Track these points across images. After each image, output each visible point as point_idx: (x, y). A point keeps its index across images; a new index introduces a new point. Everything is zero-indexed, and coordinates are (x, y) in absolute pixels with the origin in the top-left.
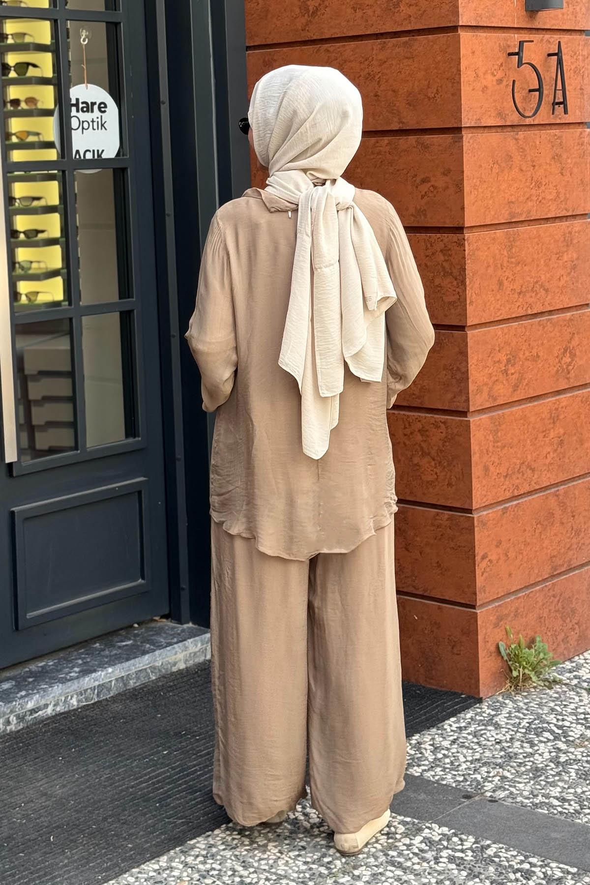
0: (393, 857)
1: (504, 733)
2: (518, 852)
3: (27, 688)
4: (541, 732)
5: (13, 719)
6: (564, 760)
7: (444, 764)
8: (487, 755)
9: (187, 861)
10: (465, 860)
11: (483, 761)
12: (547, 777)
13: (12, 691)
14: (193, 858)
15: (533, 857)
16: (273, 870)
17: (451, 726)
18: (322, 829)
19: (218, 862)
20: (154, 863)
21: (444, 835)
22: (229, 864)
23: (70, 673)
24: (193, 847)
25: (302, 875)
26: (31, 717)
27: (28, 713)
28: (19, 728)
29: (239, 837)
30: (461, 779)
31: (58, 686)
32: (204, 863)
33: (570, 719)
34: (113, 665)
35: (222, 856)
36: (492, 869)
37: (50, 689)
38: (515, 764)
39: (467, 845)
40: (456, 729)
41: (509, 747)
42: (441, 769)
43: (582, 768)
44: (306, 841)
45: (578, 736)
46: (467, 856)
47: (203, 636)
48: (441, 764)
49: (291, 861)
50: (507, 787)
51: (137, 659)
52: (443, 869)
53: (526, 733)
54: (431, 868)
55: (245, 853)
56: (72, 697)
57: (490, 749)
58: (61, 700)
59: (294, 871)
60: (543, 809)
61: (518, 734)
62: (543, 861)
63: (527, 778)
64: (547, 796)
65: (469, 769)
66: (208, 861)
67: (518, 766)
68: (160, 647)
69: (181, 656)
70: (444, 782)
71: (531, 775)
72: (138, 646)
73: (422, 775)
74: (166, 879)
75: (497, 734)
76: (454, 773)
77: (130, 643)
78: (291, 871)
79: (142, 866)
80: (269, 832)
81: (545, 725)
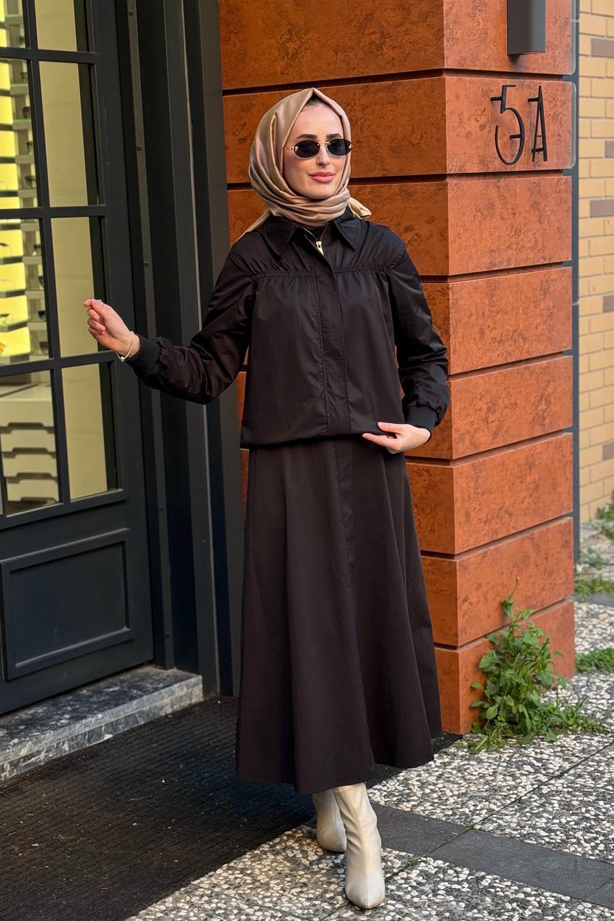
0: (392, 890)
1: (486, 767)
2: (512, 883)
3: (19, 735)
4: (522, 765)
5: (7, 766)
6: (547, 792)
7: (432, 799)
8: (472, 789)
9: (192, 901)
10: (462, 892)
11: (469, 796)
12: (532, 809)
13: (5, 739)
14: (198, 898)
15: (527, 887)
16: (278, 908)
18: (321, 866)
19: (223, 901)
20: (161, 904)
21: (440, 868)
22: (234, 903)
23: (61, 719)
24: (198, 887)
25: (306, 911)
26: (24, 763)
27: (23, 759)
28: (13, 775)
29: (241, 876)
30: (450, 812)
31: (50, 733)
32: (209, 902)
33: (547, 752)
34: (102, 711)
35: (226, 895)
36: (488, 899)
37: (42, 736)
38: (500, 797)
39: (463, 877)
40: (440, 765)
41: (492, 781)
42: (429, 804)
43: (564, 799)
44: (307, 878)
45: (558, 768)
46: (463, 887)
47: (189, 681)
48: (430, 799)
49: (294, 898)
50: (494, 819)
51: (126, 705)
52: (441, 901)
53: (507, 767)
54: (430, 900)
55: (249, 891)
56: (64, 743)
57: (474, 783)
58: (54, 746)
59: (298, 908)
60: (532, 840)
61: (500, 768)
62: (535, 890)
63: (513, 811)
64: (534, 827)
65: (456, 803)
66: (213, 900)
67: (503, 799)
68: (147, 692)
69: (167, 700)
70: (434, 817)
71: (516, 807)
72: (125, 692)
73: (412, 811)
75: (480, 768)
76: (443, 807)
77: (116, 688)
78: (295, 908)
79: (149, 908)
80: (269, 870)
81: (525, 759)
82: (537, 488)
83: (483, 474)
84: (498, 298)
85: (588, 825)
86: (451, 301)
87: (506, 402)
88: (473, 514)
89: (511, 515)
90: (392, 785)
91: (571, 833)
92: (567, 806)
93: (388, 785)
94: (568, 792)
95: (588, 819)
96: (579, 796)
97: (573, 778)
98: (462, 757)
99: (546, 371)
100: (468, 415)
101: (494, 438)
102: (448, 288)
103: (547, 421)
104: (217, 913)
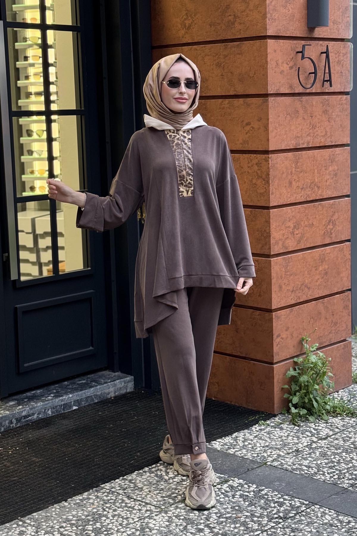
2: (278, 493)
3: (23, 404)
4: (305, 432)
5: (14, 421)
6: (314, 447)
7: (248, 448)
8: (272, 443)
9: (98, 495)
10: (249, 497)
11: (269, 447)
12: (303, 456)
13: (15, 406)
14: (101, 494)
16: (144, 500)
17: (256, 428)
18: (174, 480)
19: (115, 496)
20: (80, 496)
21: (240, 484)
23: (49, 397)
24: (103, 488)
25: (159, 503)
26: (25, 420)
27: (23, 418)
28: (18, 426)
29: (128, 483)
30: (256, 455)
31: (40, 404)
32: (107, 496)
33: (322, 425)
34: (73, 393)
35: (117, 493)
36: (262, 501)
37: (36, 405)
38: (287, 448)
39: (252, 489)
40: (258, 430)
41: (285, 440)
42: (245, 450)
43: (323, 451)
44: (164, 486)
45: (325, 434)
46: (250, 494)
47: (125, 379)
48: (246, 448)
49: (154, 496)
50: (280, 460)
51: (86, 390)
52: (236, 501)
53: (296, 432)
54: (229, 500)
55: (131, 491)
56: (48, 410)
57: (275, 441)
58: (42, 411)
59: (155, 501)
60: (297, 471)
61: (292, 433)
62: (291, 498)
63: (292, 456)
64: (301, 465)
65: (261, 450)
66: (109, 495)
67: (288, 449)
68: (101, 384)
69: (112, 389)
70: (246, 457)
71: (294, 454)
72: (88, 383)
73: (234, 453)
74: (85, 504)
75: (280, 433)
76: (252, 452)
77: (84, 382)
78: (153, 501)
79: (74, 498)
80: (145, 481)
81: (308, 429)
82: (326, 273)
83: (291, 264)
84: (301, 164)
85: (333, 465)
86: (270, 165)
87: (306, 223)
88: (284, 286)
89: (309, 288)
90: (228, 440)
91: (321, 469)
92: (324, 455)
93: (225, 440)
94: (327, 448)
95: (333, 462)
96: (333, 450)
97: (332, 440)
98: (272, 426)
99: (333, 206)
100: (280, 230)
101: (298, 243)
102: (268, 157)
103: (333, 235)
104: (110, 501)
